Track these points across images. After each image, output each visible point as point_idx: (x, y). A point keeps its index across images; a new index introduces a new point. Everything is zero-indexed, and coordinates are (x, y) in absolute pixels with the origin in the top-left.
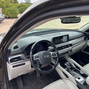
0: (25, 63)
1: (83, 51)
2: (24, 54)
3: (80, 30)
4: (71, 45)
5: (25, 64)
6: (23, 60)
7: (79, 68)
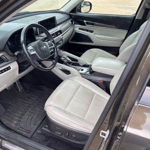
0: (9, 67)
1: (70, 42)
2: (5, 51)
3: (62, 10)
4: (60, 32)
5: (10, 69)
6: (7, 61)
7: (76, 60)
